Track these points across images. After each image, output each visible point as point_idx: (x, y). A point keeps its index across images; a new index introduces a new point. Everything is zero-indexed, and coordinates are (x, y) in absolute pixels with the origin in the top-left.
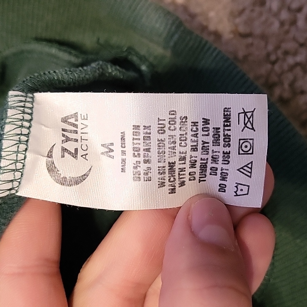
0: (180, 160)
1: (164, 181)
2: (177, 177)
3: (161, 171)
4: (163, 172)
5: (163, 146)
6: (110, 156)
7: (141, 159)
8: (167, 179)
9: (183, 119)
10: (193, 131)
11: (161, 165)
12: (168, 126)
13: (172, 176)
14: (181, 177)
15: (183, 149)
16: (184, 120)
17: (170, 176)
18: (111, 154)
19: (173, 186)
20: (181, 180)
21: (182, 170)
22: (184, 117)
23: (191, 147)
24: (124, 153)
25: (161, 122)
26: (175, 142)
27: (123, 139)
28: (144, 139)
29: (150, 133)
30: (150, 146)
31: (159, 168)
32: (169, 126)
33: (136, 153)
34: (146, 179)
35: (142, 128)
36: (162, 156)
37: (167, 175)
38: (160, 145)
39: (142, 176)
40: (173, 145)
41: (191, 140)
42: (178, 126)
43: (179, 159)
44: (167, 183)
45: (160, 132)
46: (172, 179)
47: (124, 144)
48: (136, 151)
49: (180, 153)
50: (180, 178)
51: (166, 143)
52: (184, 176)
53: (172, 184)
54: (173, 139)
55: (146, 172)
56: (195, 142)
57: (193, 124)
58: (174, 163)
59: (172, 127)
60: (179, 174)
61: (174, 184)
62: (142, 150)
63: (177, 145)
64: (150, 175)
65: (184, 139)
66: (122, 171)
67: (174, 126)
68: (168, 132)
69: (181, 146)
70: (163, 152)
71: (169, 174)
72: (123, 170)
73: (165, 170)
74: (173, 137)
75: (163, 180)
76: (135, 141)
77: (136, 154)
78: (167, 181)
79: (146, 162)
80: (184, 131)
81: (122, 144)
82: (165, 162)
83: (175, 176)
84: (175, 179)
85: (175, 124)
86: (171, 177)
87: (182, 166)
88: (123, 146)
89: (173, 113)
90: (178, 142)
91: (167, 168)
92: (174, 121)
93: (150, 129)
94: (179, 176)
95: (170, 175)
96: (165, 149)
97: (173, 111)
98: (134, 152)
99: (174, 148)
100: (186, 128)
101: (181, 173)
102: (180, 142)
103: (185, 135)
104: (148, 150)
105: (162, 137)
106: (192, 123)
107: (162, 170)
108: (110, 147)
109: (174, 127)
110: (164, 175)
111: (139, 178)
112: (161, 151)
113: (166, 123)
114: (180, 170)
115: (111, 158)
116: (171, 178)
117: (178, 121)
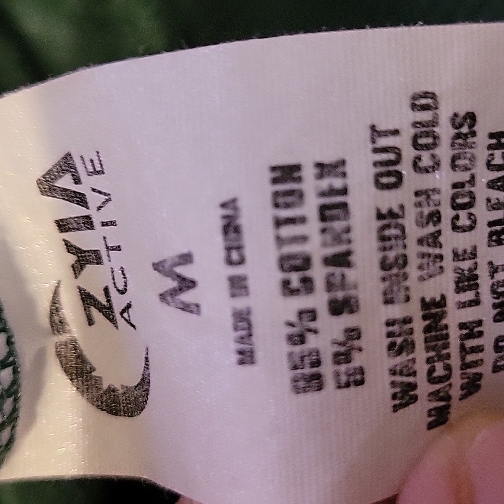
0: (458, 290)
1: (411, 379)
2: (455, 361)
3: (399, 340)
4: (405, 341)
5: (396, 237)
6: (186, 307)
7: (319, 300)
8: (422, 368)
9: (461, 125)
10: (495, 165)
11: (396, 311)
12: (408, 153)
13: (441, 358)
14: (470, 358)
15: (463, 241)
16: (465, 130)
17: (432, 358)
18: (187, 297)
19: (441, 399)
20: (469, 370)
21: (471, 330)
22: (465, 118)
23: (489, 229)
24: (238, 285)
25: (383, 142)
26: (435, 217)
27: (231, 227)
28: (323, 218)
29: (344, 191)
30: (349, 241)
31: (391, 329)
32: (414, 153)
33: (295, 278)
34: (344, 379)
35: (309, 172)
36: (397, 275)
37: (421, 354)
38: (387, 233)
39: (327, 369)
40: (431, 229)
41: (489, 200)
42: (444, 152)
43: (457, 283)
44: (424, 388)
45: (385, 180)
46: (440, 371)
47: (239, 248)
48: (296, 269)
49: (456, 256)
50: (465, 366)
51: (409, 221)
52: (480, 356)
53: (438, 391)
54: (431, 203)
55: (342, 349)
56: (499, 209)
57: (494, 141)
58: (442, 303)
59: (426, 161)
60: (462, 348)
61: (448, 388)
62: (317, 261)
63: (445, 224)
64: (358, 360)
65: (466, 200)
66: (241, 362)
67: (431, 152)
68: (412, 180)
69: (458, 228)
70: (401, 261)
71: (428, 349)
72: (246, 357)
73: (411, 332)
74: (429, 197)
75: (409, 375)
76: (287, 231)
77: (295, 282)
78: (421, 378)
79: (338, 308)
80: (467, 169)
81: (229, 249)
82: (408, 299)
83: (448, 356)
84: (448, 368)
85: (435, 145)
86: (434, 361)
87: (469, 315)
88: (235, 256)
89: (423, 101)
90: (447, 213)
91: (419, 325)
92: (431, 134)
93: (344, 175)
94: (463, 358)
95: (432, 354)
96: (405, 247)
97: (425, 95)
98: (286, 276)
99: (434, 239)
100: (473, 159)
101: (470, 343)
102: (454, 213)
103: (467, 185)
104: (341, 260)
105: (390, 200)
106: (492, 136)
107: (400, 335)
108: (180, 270)
109: (433, 156)
110: (411, 356)
111: (318, 377)
112: (392, 255)
113: (403, 142)
114: (465, 332)
115: (191, 312)
116: (436, 364)
117: (445, 131)
